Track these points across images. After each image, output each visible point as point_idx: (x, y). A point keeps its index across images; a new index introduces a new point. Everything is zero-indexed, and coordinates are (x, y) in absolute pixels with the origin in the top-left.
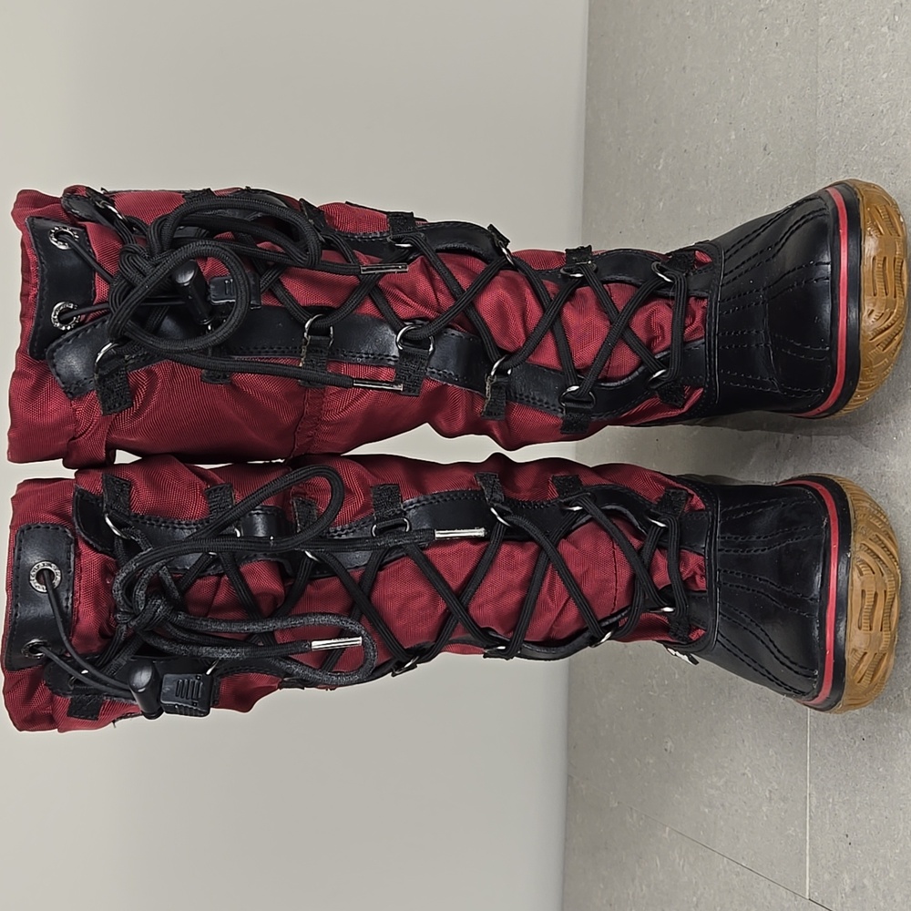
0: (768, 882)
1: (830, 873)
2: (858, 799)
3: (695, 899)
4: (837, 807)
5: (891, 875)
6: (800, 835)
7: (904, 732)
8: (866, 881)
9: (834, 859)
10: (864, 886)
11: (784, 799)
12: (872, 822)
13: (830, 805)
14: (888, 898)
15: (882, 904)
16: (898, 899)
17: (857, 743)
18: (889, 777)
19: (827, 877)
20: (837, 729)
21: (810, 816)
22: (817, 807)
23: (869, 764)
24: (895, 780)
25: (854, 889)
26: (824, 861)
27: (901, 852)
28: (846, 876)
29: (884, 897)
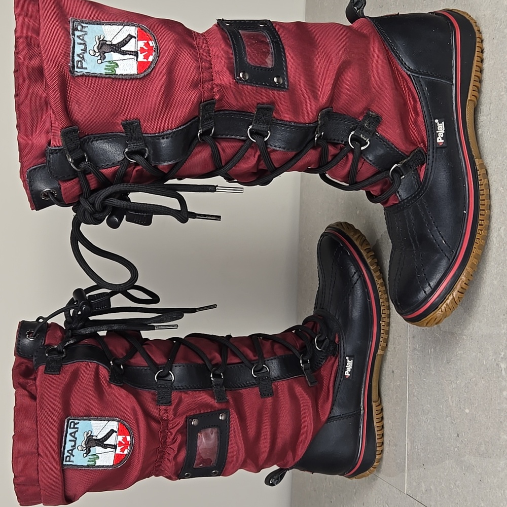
0: (388, 484)
1: (416, 482)
2: (429, 448)
3: (354, 490)
4: (419, 451)
5: (443, 485)
6: (403, 463)
7: (449, 418)
8: (432, 487)
9: (418, 476)
10: (431, 490)
11: (396, 445)
12: (435, 459)
13: (416, 450)
14: (441, 496)
15: (439, 498)
16: (446, 496)
17: (429, 421)
18: (442, 439)
19: (415, 484)
20: (420, 414)
21: (408, 454)
22: (410, 450)
23: (433, 431)
24: (445, 440)
25: (426, 491)
26: (413, 476)
27: (447, 475)
28: (423, 485)
29: (440, 495)
